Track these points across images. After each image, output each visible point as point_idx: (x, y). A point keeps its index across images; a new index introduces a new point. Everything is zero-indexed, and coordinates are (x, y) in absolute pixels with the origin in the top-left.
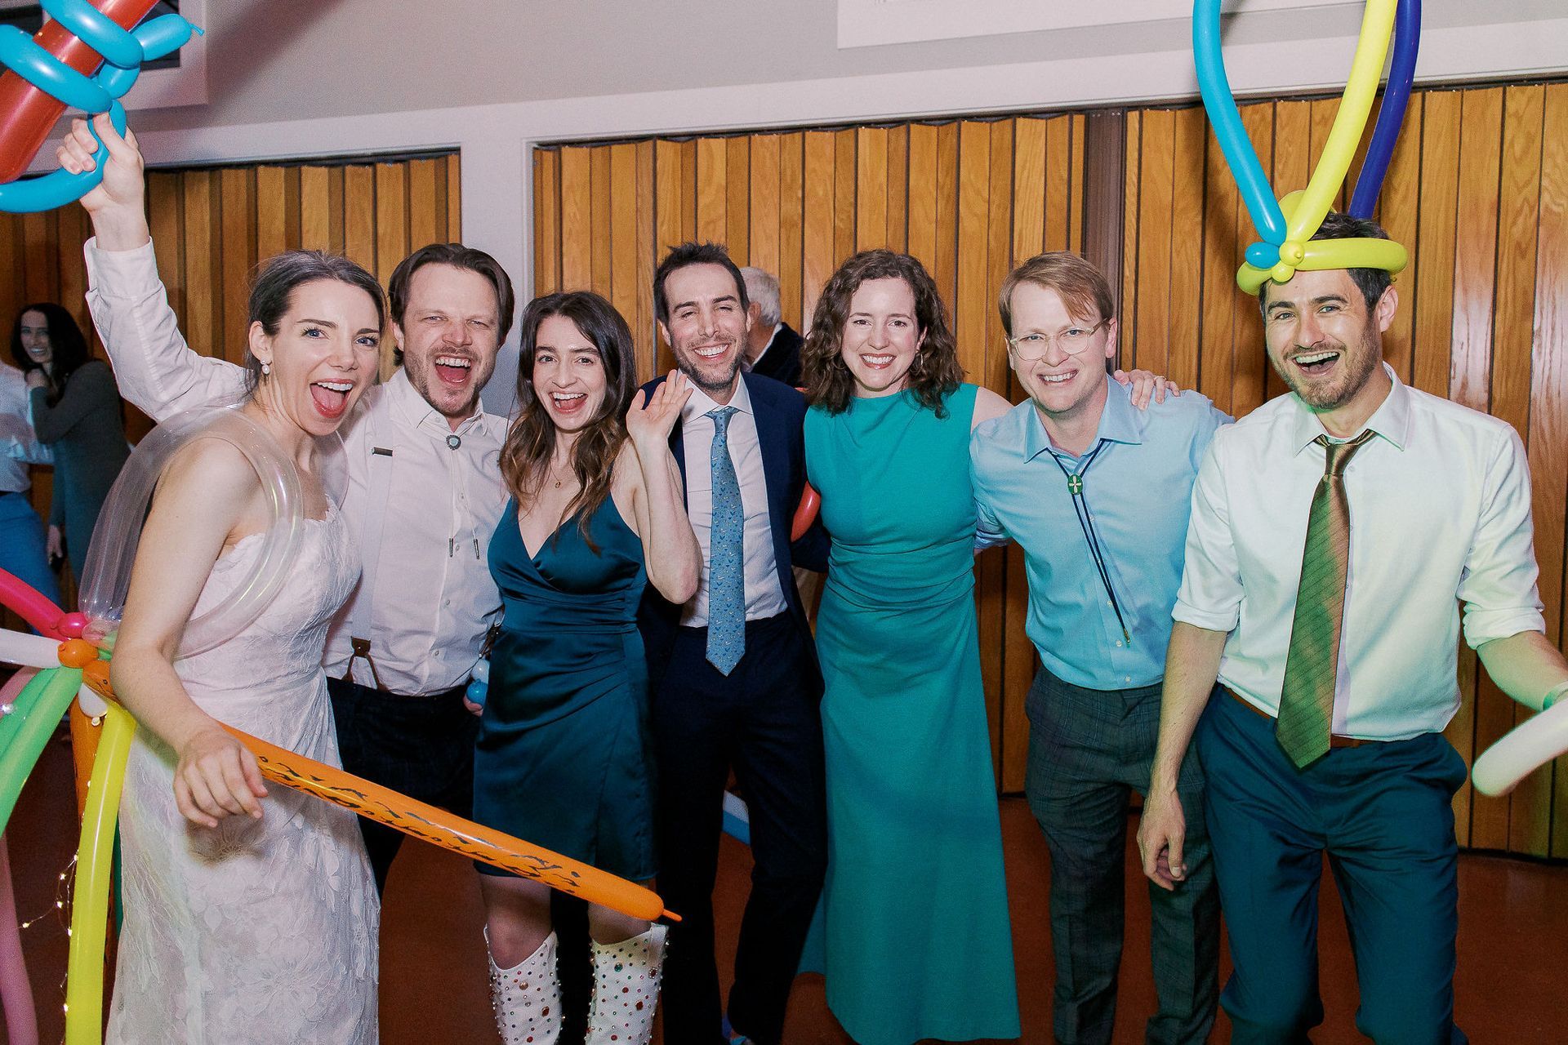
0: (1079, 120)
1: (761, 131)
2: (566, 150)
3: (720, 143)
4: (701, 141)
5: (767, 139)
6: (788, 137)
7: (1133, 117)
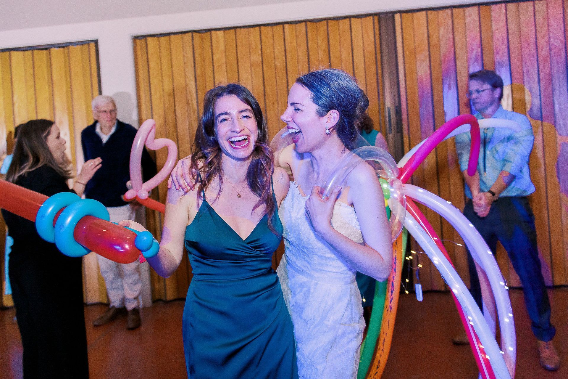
0: (376, 18)
1: (240, 27)
2: (149, 39)
3: (220, 33)
4: (213, 32)
5: (243, 30)
6: (252, 29)
7: (397, 16)
